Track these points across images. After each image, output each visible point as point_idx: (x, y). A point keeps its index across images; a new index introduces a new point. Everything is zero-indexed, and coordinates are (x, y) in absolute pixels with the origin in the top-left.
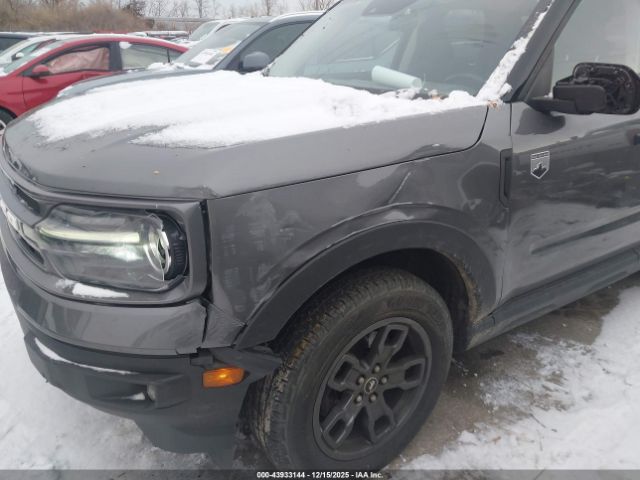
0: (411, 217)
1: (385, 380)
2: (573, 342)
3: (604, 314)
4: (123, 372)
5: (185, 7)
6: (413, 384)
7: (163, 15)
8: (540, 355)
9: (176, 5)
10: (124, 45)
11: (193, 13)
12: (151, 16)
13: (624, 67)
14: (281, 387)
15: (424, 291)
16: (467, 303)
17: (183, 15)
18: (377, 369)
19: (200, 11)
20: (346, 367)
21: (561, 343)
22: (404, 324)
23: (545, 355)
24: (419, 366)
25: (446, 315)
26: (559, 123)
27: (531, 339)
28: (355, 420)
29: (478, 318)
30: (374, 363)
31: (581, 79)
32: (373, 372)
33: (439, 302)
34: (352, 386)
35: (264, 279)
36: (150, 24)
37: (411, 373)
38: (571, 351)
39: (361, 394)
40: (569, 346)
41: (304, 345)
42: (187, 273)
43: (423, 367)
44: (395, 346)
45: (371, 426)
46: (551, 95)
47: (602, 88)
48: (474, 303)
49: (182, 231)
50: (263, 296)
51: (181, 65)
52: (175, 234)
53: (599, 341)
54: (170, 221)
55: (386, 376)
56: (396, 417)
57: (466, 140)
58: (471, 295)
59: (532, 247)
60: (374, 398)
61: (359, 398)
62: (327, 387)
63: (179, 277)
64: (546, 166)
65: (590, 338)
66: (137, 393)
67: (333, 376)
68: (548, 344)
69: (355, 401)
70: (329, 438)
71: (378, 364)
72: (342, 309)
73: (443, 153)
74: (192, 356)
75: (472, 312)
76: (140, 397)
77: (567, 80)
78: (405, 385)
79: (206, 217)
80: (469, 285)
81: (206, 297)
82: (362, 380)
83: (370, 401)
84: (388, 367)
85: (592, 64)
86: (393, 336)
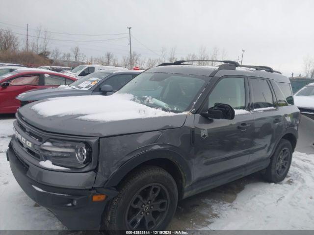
0: (162, 148)
1: (152, 207)
2: (225, 202)
3: (238, 193)
4: (66, 195)
5: (69, 55)
6: (163, 210)
7: (58, 58)
8: (213, 206)
9: (65, 54)
10: (46, 75)
11: (72, 59)
12: (52, 58)
13: (229, 106)
14: (115, 204)
15: (166, 174)
16: (182, 181)
17: (67, 59)
18: (149, 202)
19: (76, 58)
20: (137, 200)
21: (221, 202)
22: (159, 186)
23: (214, 207)
24: (165, 203)
25: (175, 184)
26: (211, 121)
27: (210, 201)
28: (141, 221)
29: (186, 186)
30: (148, 199)
31: (216, 108)
32: (148, 203)
33: (172, 179)
34: (140, 207)
35: (115, 164)
36: (51, 62)
37: (162, 205)
38: (224, 205)
39: (143, 211)
40: (224, 203)
41: (123, 189)
42: (91, 162)
43: (166, 203)
44: (156, 194)
45: (147, 224)
46: (207, 112)
47: (221, 112)
48: (184, 181)
49: (91, 148)
50: (114, 170)
51: (74, 87)
52: (88, 149)
53: (235, 202)
54: (88, 145)
55: (153, 206)
56: (157, 223)
57: (179, 125)
58: (183, 177)
59: (204, 162)
60: (148, 214)
61: (142, 213)
62: (131, 206)
63: (88, 163)
64: (206, 134)
65: (231, 201)
66: (69, 203)
67: (133, 202)
68: (216, 203)
69: (141, 214)
70: (131, 226)
71: (150, 201)
72: (137, 178)
73: (172, 128)
74: (90, 190)
75: (184, 184)
76: (70, 205)
77: (212, 108)
78: (159, 210)
79: (99, 144)
80: (182, 173)
81: (96, 170)
82: (143, 206)
83: (147, 215)
84: (153, 202)
85: (219, 104)
86: (155, 190)
